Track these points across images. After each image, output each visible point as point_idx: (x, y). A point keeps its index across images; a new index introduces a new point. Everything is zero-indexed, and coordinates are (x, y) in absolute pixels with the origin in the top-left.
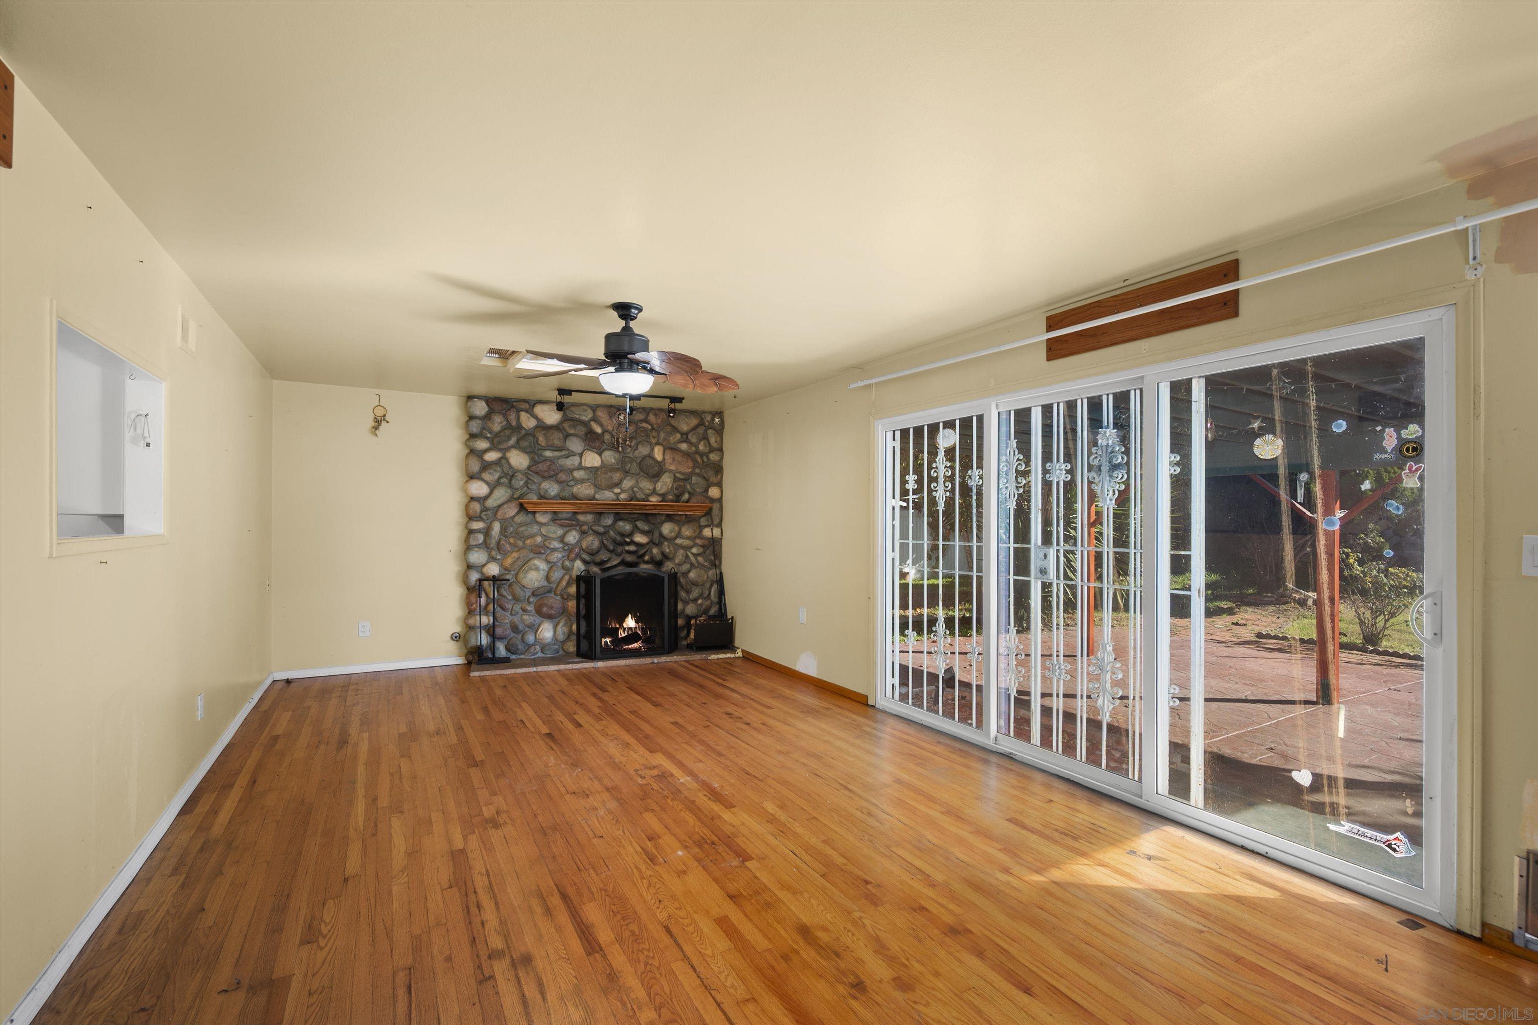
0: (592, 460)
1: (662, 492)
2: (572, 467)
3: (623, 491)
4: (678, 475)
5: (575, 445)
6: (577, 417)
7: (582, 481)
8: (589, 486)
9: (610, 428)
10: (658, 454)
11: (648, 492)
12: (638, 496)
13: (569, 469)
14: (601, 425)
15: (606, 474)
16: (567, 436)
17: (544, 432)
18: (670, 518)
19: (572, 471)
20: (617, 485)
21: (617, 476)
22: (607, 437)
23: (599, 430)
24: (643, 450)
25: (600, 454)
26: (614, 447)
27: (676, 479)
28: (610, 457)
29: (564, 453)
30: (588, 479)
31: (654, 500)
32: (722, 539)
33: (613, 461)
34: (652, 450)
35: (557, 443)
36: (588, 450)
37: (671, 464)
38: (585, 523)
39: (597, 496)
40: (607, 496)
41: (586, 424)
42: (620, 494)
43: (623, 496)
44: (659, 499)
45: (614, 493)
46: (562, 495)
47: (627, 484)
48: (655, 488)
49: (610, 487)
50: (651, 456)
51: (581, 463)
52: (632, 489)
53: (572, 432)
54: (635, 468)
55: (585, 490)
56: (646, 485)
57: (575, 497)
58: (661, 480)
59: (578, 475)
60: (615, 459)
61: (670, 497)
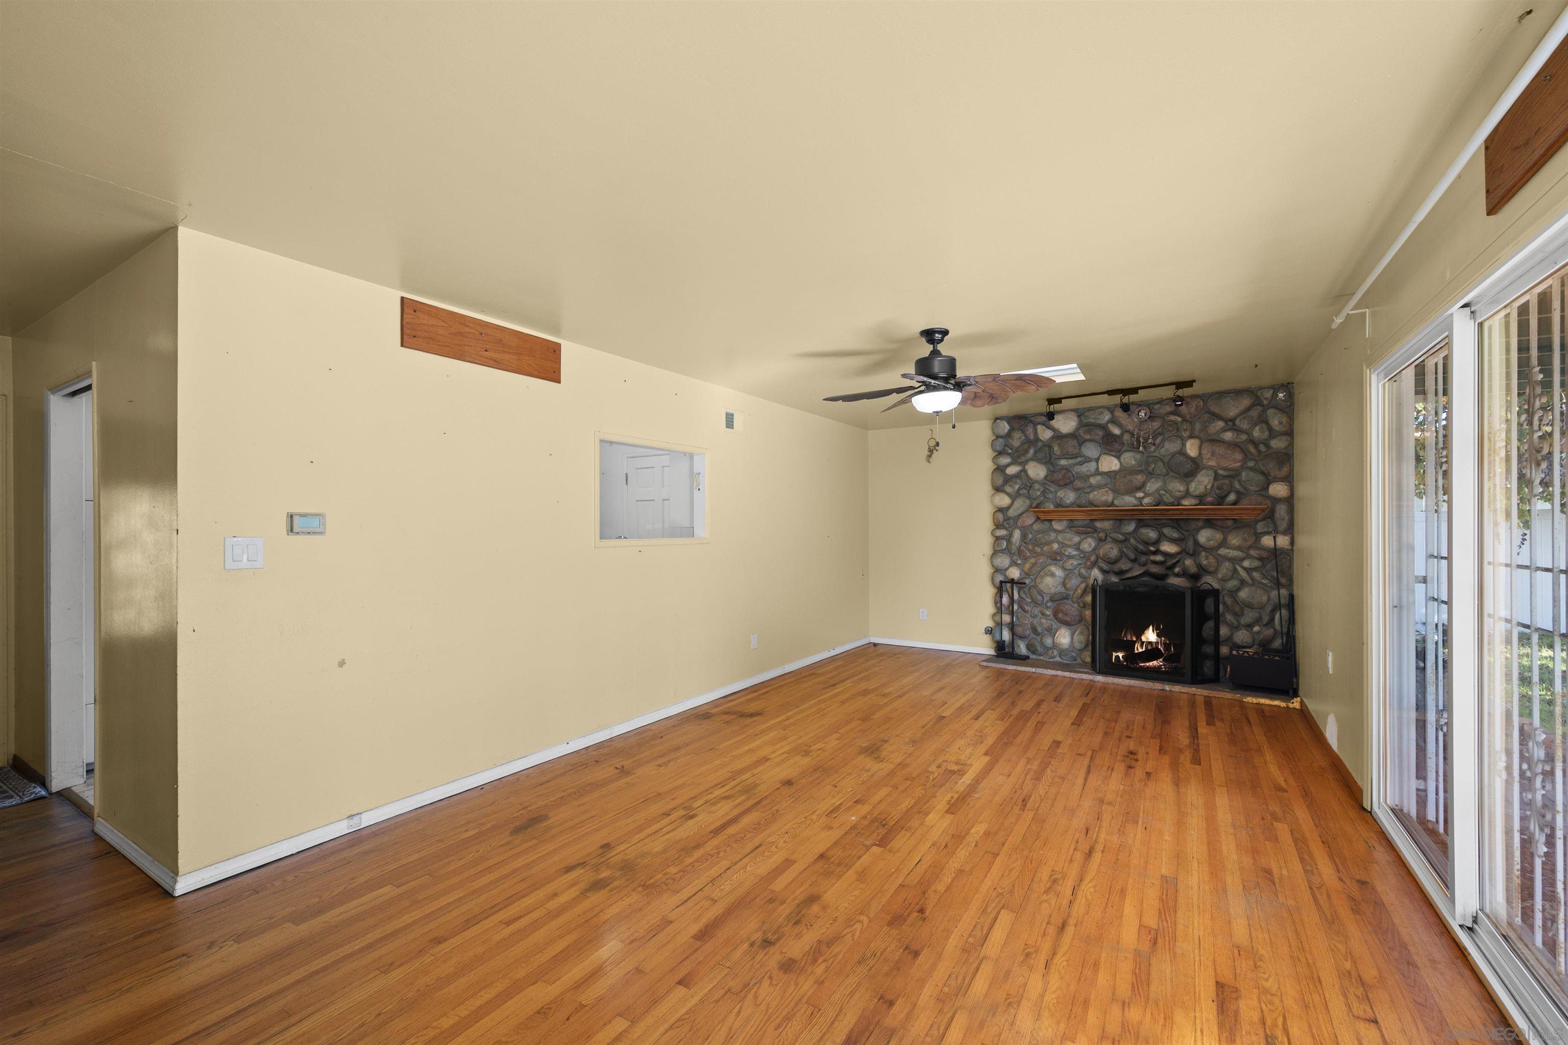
0: (1110, 464)
1: (1197, 493)
2: (1089, 473)
3: (1147, 495)
4: (1221, 472)
5: (1091, 450)
6: (1093, 421)
7: (1099, 487)
8: (1107, 492)
9: (1130, 427)
10: (1192, 447)
11: (1178, 494)
12: (1165, 500)
13: (1087, 476)
14: (1120, 426)
15: (1125, 477)
16: (1081, 443)
17: (1059, 441)
18: (1210, 523)
19: (1089, 477)
20: (1140, 488)
21: (1140, 478)
22: (1126, 437)
23: (1116, 431)
24: (1171, 447)
25: (1118, 458)
26: (1134, 448)
27: (1216, 477)
28: (1130, 458)
29: (1079, 459)
30: (1106, 485)
31: (1187, 502)
32: (1292, 550)
33: (1133, 462)
34: (1184, 445)
35: (1071, 450)
36: (1105, 454)
37: (1209, 458)
38: (1104, 530)
39: (1116, 502)
40: (1128, 501)
41: (1103, 427)
42: (1143, 498)
43: (1146, 501)
44: (1194, 501)
45: (1136, 498)
46: (1078, 502)
47: (1153, 486)
48: (1188, 489)
49: (1132, 491)
50: (1182, 453)
51: (1098, 468)
52: (1158, 490)
53: (1088, 437)
54: (1160, 468)
55: (1103, 496)
56: (1177, 487)
57: (1091, 504)
58: (1196, 479)
59: (1093, 481)
60: (1135, 461)
61: (1209, 499)
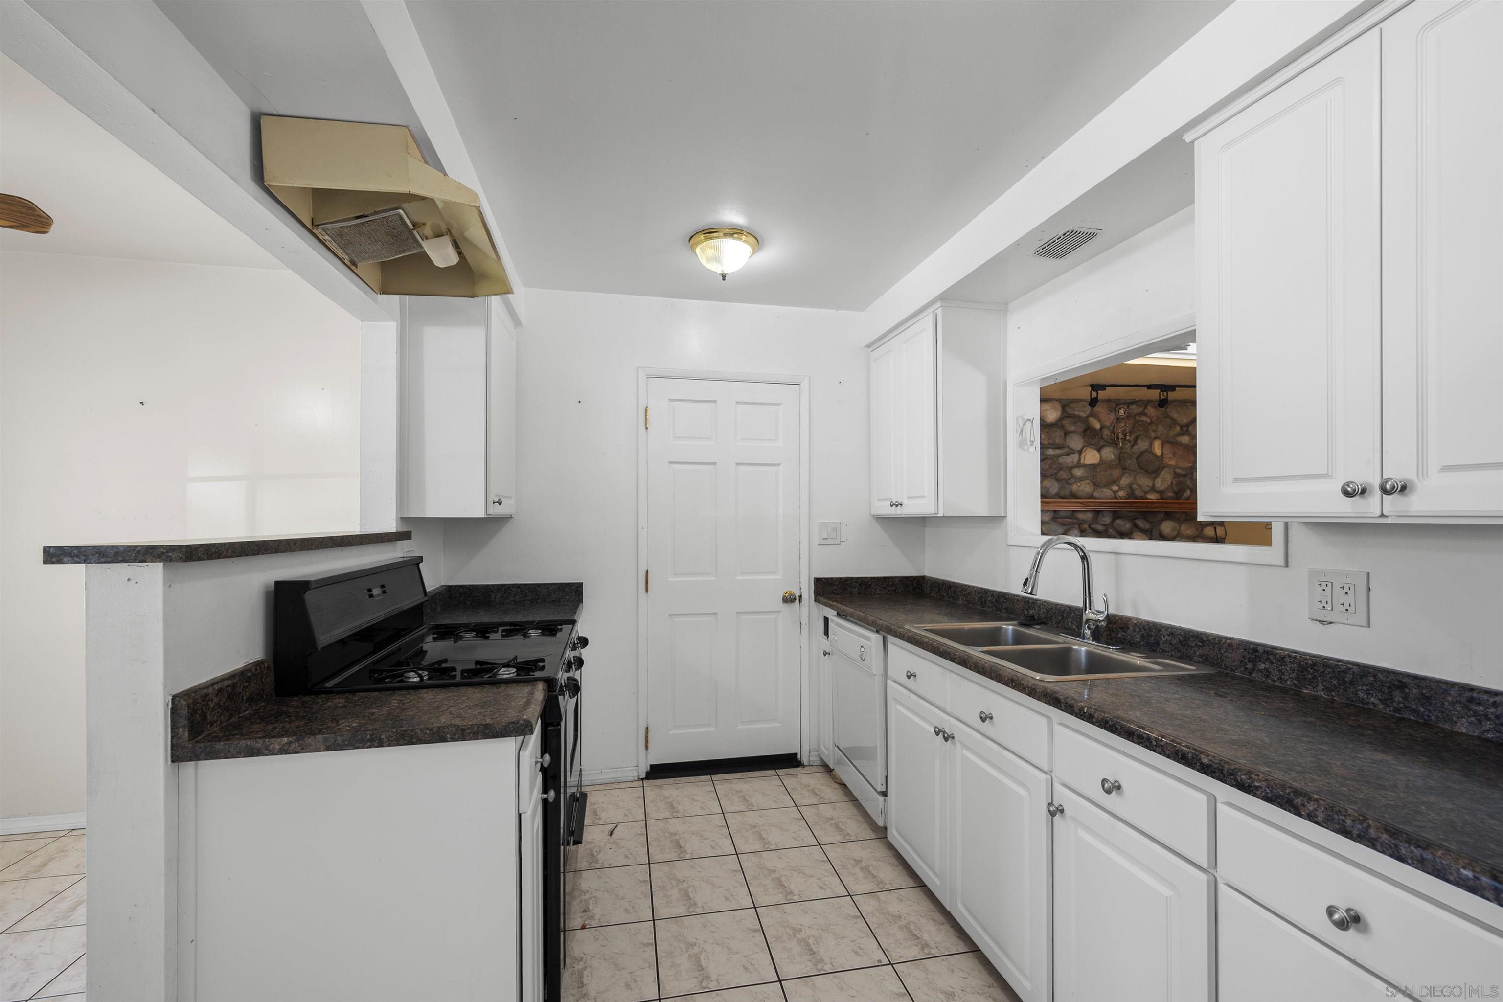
0: (1091, 457)
1: (1162, 488)
2: (1070, 465)
3: (1120, 489)
4: (1178, 470)
5: (1076, 442)
6: (1076, 413)
7: (1081, 479)
8: (1089, 483)
9: (1108, 423)
10: (1157, 448)
11: (1147, 489)
12: (1137, 493)
13: (1068, 467)
14: (1099, 420)
15: (1106, 470)
16: (1067, 433)
17: (1047, 430)
18: (1169, 516)
19: (1070, 469)
20: (1115, 482)
21: (1116, 472)
22: (1106, 432)
23: (1098, 426)
24: (1142, 445)
25: (1099, 450)
26: (1114, 443)
27: (1176, 475)
28: (1109, 453)
29: (1065, 450)
30: (1087, 477)
31: (1152, 497)
32: (1225, 538)
33: (1113, 457)
34: (1151, 445)
35: (1058, 441)
36: (1087, 446)
37: (1170, 458)
38: (1084, 522)
39: (1095, 494)
40: (1105, 494)
41: (1085, 420)
42: (1117, 491)
43: (1121, 493)
44: (1158, 496)
45: (1112, 490)
46: (1062, 493)
47: (1125, 481)
48: (1154, 485)
49: (1108, 485)
50: (1150, 451)
51: (1079, 460)
52: (1130, 486)
53: (1073, 428)
54: (1131, 463)
55: (1085, 488)
56: (1145, 482)
57: (1074, 496)
58: (1161, 476)
59: (1078, 472)
60: (1114, 455)
61: (1171, 494)
